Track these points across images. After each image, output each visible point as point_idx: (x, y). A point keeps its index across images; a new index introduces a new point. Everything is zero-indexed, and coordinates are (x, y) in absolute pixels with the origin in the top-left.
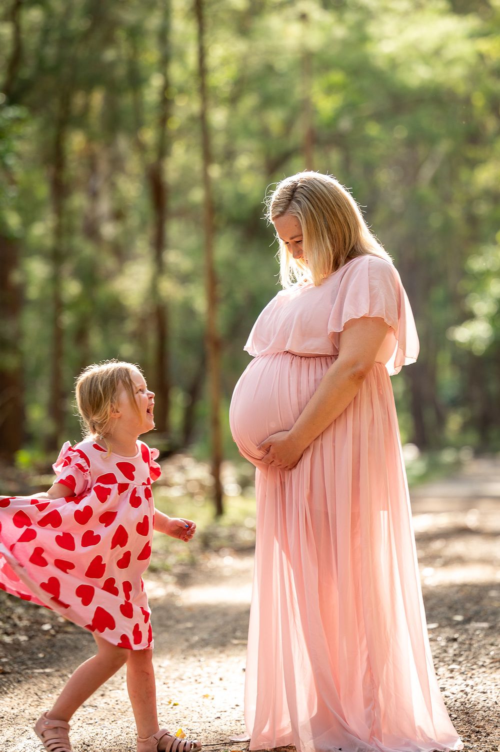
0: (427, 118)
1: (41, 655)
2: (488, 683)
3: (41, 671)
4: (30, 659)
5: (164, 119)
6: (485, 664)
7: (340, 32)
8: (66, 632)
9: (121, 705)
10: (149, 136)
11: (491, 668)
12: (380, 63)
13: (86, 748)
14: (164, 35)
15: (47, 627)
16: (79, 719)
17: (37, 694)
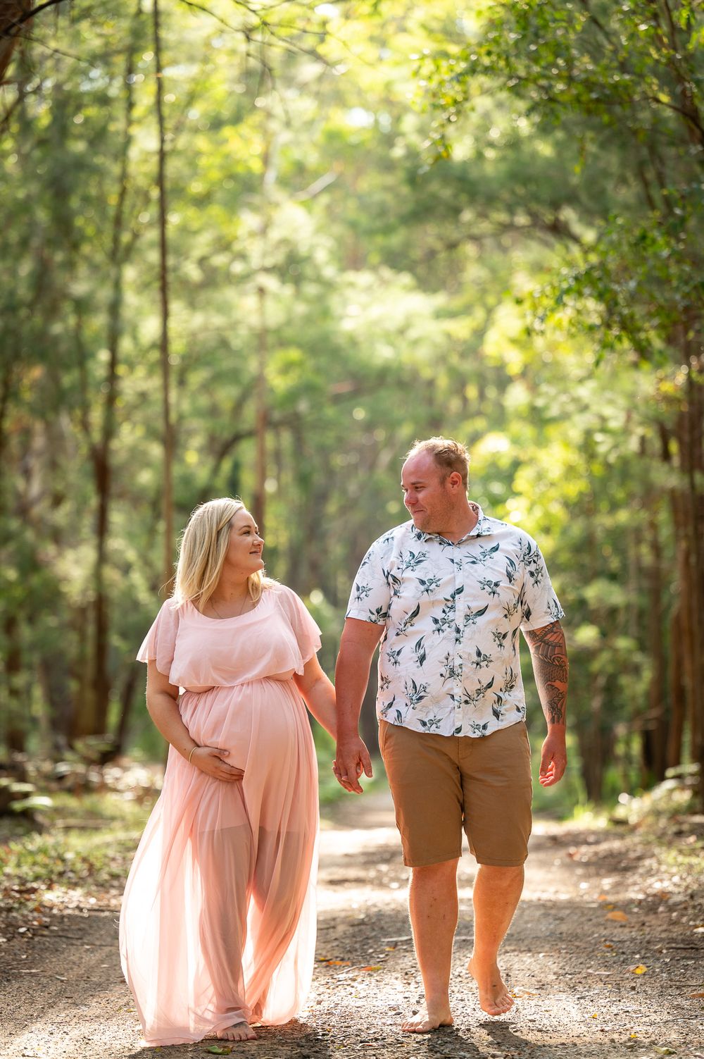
0: (390, 400)
1: (24, 957)
2: (465, 992)
3: (28, 971)
4: (13, 960)
5: (111, 399)
6: (461, 975)
7: (301, 309)
8: (43, 936)
9: (112, 1004)
10: (97, 416)
11: (466, 978)
12: (341, 341)
13: (87, 1041)
14: (115, 308)
15: (22, 930)
16: (75, 1016)
17: (28, 993)
